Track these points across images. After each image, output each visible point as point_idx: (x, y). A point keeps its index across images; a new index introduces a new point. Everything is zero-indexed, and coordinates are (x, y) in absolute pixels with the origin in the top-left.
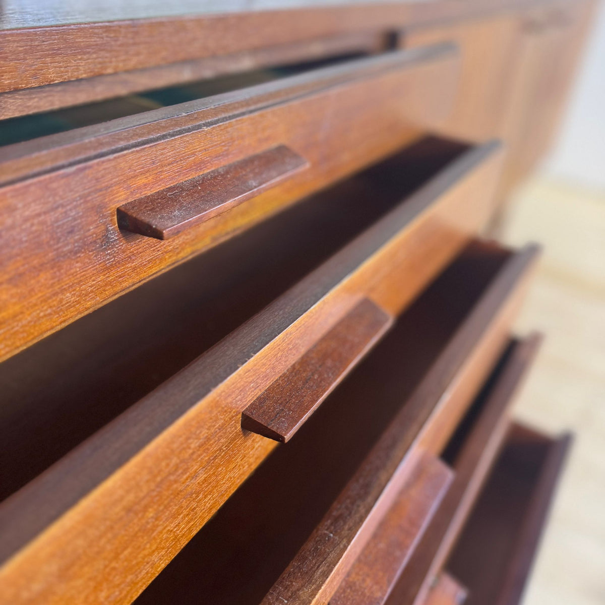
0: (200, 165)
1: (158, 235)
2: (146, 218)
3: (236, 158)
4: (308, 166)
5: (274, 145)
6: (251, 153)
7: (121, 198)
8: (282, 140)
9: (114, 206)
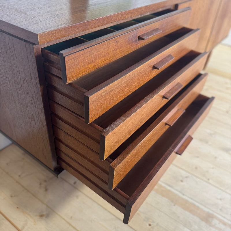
0: (147, 30)
1: (144, 39)
2: (142, 37)
3: (151, 30)
4: (162, 31)
5: (156, 28)
6: (153, 29)
7: (139, 35)
8: (157, 27)
9: (138, 36)
